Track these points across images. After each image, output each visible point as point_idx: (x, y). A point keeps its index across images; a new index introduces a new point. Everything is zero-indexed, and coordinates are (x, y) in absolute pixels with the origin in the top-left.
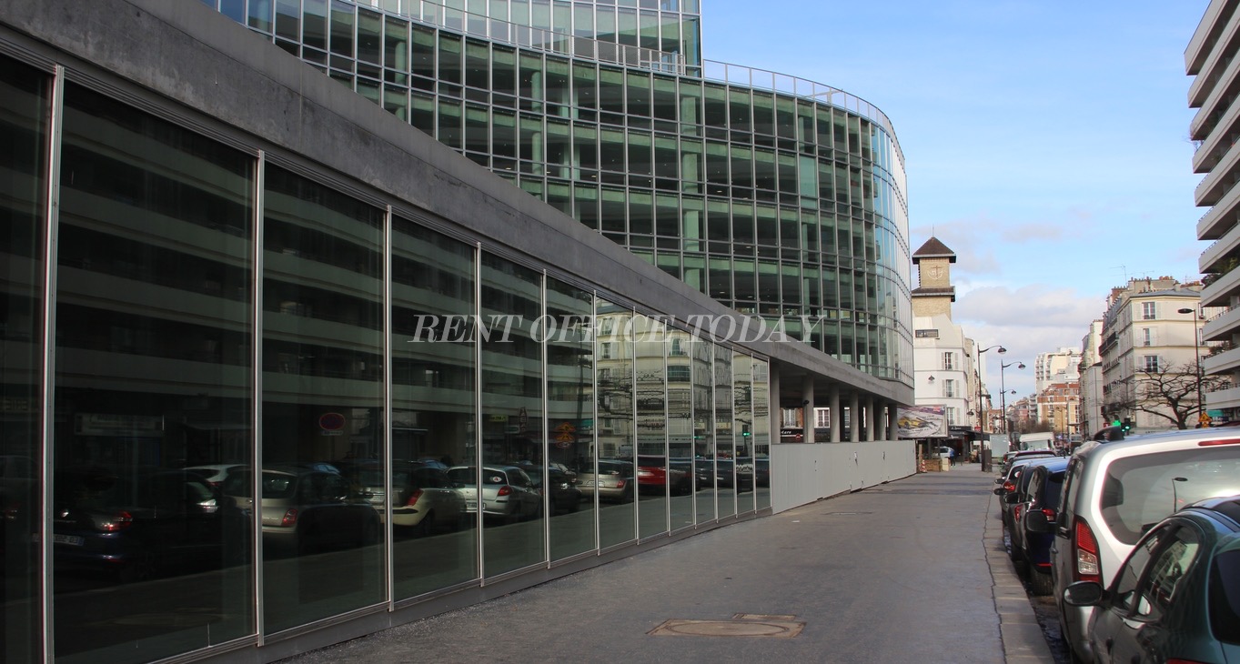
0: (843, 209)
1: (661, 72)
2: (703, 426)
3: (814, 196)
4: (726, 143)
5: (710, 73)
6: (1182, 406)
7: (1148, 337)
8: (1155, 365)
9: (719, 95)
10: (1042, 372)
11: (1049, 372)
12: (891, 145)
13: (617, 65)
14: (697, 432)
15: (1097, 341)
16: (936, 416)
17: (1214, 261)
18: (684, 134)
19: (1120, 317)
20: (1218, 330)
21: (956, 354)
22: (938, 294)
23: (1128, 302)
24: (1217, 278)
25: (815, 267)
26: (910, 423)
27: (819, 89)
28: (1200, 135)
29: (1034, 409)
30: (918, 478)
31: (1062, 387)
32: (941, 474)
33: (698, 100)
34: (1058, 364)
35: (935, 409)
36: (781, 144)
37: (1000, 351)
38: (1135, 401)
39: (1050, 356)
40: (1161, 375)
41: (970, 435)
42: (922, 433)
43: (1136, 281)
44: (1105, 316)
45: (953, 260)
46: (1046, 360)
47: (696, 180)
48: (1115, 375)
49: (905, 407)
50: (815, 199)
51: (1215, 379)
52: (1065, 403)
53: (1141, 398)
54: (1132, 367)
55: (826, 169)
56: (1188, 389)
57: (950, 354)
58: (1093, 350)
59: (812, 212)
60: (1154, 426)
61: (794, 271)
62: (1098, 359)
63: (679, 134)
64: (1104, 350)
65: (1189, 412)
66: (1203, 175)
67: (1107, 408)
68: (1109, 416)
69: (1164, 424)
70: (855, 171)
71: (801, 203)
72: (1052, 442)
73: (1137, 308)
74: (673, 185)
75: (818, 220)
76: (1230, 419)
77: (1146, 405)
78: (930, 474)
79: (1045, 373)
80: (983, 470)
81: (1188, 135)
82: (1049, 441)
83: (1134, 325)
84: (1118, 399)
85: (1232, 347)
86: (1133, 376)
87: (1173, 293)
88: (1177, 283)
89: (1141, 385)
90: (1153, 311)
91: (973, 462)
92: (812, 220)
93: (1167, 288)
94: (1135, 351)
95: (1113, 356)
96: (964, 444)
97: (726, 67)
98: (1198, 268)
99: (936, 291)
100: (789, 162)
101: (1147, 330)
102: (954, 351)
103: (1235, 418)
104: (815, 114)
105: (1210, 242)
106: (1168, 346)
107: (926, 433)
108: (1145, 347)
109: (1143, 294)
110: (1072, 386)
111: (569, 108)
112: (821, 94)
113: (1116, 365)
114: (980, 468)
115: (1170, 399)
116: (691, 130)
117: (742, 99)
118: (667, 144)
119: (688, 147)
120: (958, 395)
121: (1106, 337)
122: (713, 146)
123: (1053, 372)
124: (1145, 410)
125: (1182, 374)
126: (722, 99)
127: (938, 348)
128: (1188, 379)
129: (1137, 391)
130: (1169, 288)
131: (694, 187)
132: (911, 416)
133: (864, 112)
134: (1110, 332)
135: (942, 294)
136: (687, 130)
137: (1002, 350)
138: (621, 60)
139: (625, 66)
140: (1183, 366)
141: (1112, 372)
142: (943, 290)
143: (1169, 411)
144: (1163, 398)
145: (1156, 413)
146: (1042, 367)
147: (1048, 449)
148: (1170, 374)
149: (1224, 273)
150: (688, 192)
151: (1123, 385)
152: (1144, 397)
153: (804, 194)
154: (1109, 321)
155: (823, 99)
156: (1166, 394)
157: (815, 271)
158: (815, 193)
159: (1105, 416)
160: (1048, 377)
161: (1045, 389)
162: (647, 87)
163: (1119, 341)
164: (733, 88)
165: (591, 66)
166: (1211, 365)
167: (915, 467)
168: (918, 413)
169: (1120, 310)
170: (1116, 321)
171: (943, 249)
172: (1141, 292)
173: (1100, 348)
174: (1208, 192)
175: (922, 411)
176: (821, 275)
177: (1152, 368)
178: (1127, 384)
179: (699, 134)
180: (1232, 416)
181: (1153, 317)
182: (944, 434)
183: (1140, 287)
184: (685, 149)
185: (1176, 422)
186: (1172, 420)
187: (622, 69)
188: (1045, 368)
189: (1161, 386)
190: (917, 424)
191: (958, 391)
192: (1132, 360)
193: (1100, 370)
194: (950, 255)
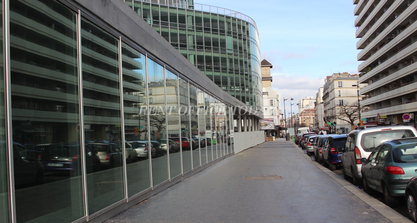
0: (241, 53)
1: (180, 8)
2: (184, 127)
3: (231, 49)
4: (202, 32)
5: (197, 8)
6: (352, 117)
7: (340, 94)
8: (343, 103)
9: (199, 15)
10: (300, 105)
11: (303, 105)
12: (256, 30)
13: (166, 5)
14: (182, 129)
15: (322, 95)
16: (270, 122)
17: (363, 68)
18: (188, 29)
19: (330, 87)
20: (365, 91)
21: (274, 100)
22: (266, 79)
23: (333, 81)
24: (364, 74)
25: (232, 73)
26: (262, 125)
27: (232, 12)
28: (358, 25)
29: (298, 118)
30: (266, 143)
31: (308, 111)
32: (273, 142)
33: (193, 17)
34: (306, 102)
35: (270, 120)
36: (221, 31)
37: (291, 100)
38: (336, 116)
39: (303, 100)
40: (345, 107)
41: (280, 128)
42: (266, 128)
43: (335, 74)
44: (324, 86)
45: (271, 67)
46: (302, 101)
47: (193, 45)
48: (328, 107)
49: (261, 119)
50: (232, 50)
51: (363, 108)
52: (309, 116)
53: (338, 115)
54: (334, 104)
55: (235, 40)
56: (354, 111)
57: (272, 100)
58: (320, 98)
59: (231, 54)
60: (342, 124)
61: (225, 75)
62: (322, 101)
63: (187, 29)
64: (324, 98)
65: (354, 119)
66: (359, 39)
67: (326, 118)
68: (326, 121)
69: (346, 123)
70: (244, 40)
71: (227, 51)
72: (309, 130)
73: (336, 83)
74: (185, 46)
75: (233, 57)
76: (369, 121)
77: (340, 117)
78: (269, 142)
79: (301, 106)
80: (287, 140)
81: (354, 25)
82: (308, 130)
83: (335, 90)
84: (330, 115)
85: (370, 97)
86: (335, 107)
87: (348, 78)
88: (349, 75)
89: (338, 110)
90: (342, 84)
91: (281, 138)
92: (231, 57)
93: (346, 77)
94: (336, 98)
95: (328, 100)
96: (278, 132)
97: (202, 6)
98: (358, 70)
99: (266, 78)
100: (223, 37)
101: (340, 91)
102: (274, 99)
103: (371, 121)
104: (231, 21)
105: (362, 62)
106: (347, 97)
107: (267, 128)
108: (339, 97)
109: (338, 79)
110: (311, 110)
111: (150, 20)
112: (232, 14)
113: (329, 103)
114: (285, 140)
115: (348, 115)
116: (190, 27)
117: (207, 16)
118: (183, 32)
119: (190, 33)
120: (275, 114)
121: (325, 94)
122: (198, 33)
123: (304, 106)
124: (340, 119)
125: (352, 106)
126: (201, 16)
127: (268, 98)
128: (354, 108)
129: (336, 112)
130: (347, 76)
131: (192, 47)
132: (262, 122)
133: (247, 20)
134: (326, 92)
135: (268, 79)
136: (189, 27)
137: (292, 99)
138: (167, 3)
139: (168, 6)
140: (352, 104)
141: (327, 106)
142: (268, 78)
143: (348, 119)
144: (345, 114)
145: (344, 120)
146: (300, 104)
147: (308, 133)
148: (348, 106)
149: (367, 72)
150: (190, 48)
151: (331, 110)
152: (339, 114)
153: (228, 48)
154: (326, 88)
155: (233, 16)
156: (347, 113)
157: (232, 74)
158: (232, 48)
159: (325, 121)
160: (303, 107)
161: (302, 111)
162: (176, 13)
163: (330, 95)
164: (204, 13)
165: (157, 6)
166: (362, 103)
167: (264, 140)
168: (264, 121)
169: (330, 84)
170: (328, 88)
171: (268, 63)
172: (337, 78)
173: (323, 97)
174: (361, 45)
175: (265, 120)
176: (234, 75)
177: (341, 104)
178: (333, 110)
179: (193, 29)
180: (370, 120)
181: (342, 86)
182: (273, 128)
183: (337, 76)
184: (189, 34)
185: (350, 123)
186: (349, 122)
187: (168, 7)
188: (302, 104)
189: (345, 110)
190: (264, 125)
191: (275, 113)
192: (334, 102)
193: (323, 105)
194: (271, 65)
